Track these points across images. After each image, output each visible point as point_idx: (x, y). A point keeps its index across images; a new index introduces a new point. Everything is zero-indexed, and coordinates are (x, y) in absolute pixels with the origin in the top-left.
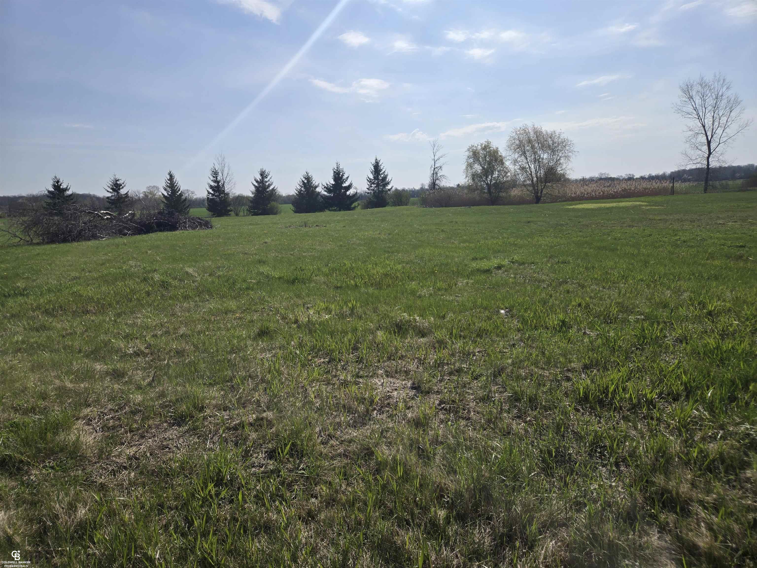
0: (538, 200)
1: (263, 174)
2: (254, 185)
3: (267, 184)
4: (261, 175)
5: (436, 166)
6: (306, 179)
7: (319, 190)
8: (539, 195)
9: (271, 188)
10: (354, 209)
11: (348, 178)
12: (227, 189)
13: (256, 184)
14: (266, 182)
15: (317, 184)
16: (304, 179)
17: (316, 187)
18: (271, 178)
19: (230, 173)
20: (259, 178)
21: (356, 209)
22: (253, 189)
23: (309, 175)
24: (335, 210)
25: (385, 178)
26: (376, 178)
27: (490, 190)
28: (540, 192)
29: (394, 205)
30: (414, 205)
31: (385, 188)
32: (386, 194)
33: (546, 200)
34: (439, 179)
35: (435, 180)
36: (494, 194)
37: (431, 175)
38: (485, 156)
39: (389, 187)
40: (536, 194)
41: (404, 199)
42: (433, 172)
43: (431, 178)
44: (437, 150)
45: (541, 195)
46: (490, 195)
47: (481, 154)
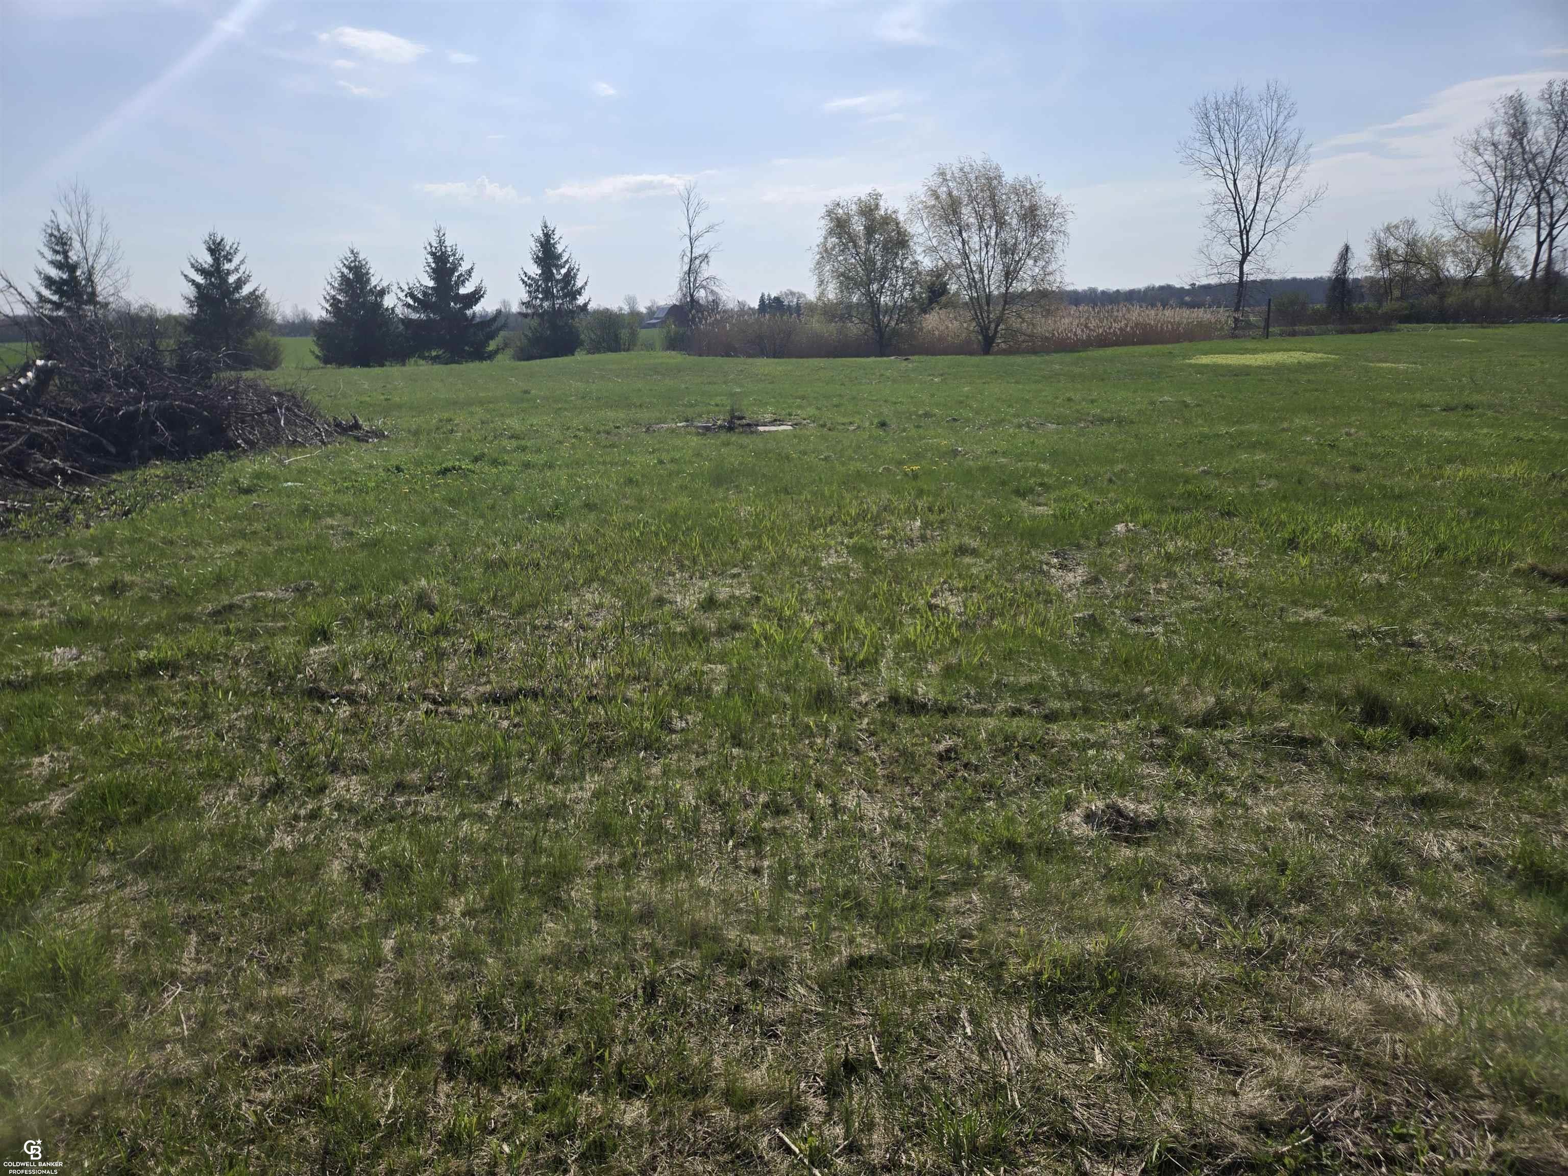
0: (987, 345)
1: (216, 248)
2: (193, 282)
3: (232, 279)
4: (212, 251)
5: (697, 252)
6: (350, 268)
7: (389, 301)
8: (991, 333)
9: (246, 290)
10: (491, 356)
11: (469, 272)
12: (104, 287)
13: (200, 279)
14: (229, 273)
15: (385, 284)
16: (346, 271)
17: (382, 293)
18: (242, 262)
19: (109, 242)
20: (206, 259)
21: (499, 357)
22: (191, 292)
23: (361, 257)
24: (435, 360)
25: (569, 277)
26: (547, 275)
27: (877, 316)
28: (993, 326)
29: (596, 348)
30: (650, 347)
31: (571, 302)
32: (573, 318)
33: (1003, 346)
34: (704, 287)
35: (695, 288)
36: (887, 326)
37: (682, 275)
38: (870, 231)
39: (581, 301)
40: (984, 330)
41: (624, 334)
42: (686, 268)
43: (684, 284)
44: (696, 213)
45: (996, 331)
46: (879, 329)
47: (858, 226)
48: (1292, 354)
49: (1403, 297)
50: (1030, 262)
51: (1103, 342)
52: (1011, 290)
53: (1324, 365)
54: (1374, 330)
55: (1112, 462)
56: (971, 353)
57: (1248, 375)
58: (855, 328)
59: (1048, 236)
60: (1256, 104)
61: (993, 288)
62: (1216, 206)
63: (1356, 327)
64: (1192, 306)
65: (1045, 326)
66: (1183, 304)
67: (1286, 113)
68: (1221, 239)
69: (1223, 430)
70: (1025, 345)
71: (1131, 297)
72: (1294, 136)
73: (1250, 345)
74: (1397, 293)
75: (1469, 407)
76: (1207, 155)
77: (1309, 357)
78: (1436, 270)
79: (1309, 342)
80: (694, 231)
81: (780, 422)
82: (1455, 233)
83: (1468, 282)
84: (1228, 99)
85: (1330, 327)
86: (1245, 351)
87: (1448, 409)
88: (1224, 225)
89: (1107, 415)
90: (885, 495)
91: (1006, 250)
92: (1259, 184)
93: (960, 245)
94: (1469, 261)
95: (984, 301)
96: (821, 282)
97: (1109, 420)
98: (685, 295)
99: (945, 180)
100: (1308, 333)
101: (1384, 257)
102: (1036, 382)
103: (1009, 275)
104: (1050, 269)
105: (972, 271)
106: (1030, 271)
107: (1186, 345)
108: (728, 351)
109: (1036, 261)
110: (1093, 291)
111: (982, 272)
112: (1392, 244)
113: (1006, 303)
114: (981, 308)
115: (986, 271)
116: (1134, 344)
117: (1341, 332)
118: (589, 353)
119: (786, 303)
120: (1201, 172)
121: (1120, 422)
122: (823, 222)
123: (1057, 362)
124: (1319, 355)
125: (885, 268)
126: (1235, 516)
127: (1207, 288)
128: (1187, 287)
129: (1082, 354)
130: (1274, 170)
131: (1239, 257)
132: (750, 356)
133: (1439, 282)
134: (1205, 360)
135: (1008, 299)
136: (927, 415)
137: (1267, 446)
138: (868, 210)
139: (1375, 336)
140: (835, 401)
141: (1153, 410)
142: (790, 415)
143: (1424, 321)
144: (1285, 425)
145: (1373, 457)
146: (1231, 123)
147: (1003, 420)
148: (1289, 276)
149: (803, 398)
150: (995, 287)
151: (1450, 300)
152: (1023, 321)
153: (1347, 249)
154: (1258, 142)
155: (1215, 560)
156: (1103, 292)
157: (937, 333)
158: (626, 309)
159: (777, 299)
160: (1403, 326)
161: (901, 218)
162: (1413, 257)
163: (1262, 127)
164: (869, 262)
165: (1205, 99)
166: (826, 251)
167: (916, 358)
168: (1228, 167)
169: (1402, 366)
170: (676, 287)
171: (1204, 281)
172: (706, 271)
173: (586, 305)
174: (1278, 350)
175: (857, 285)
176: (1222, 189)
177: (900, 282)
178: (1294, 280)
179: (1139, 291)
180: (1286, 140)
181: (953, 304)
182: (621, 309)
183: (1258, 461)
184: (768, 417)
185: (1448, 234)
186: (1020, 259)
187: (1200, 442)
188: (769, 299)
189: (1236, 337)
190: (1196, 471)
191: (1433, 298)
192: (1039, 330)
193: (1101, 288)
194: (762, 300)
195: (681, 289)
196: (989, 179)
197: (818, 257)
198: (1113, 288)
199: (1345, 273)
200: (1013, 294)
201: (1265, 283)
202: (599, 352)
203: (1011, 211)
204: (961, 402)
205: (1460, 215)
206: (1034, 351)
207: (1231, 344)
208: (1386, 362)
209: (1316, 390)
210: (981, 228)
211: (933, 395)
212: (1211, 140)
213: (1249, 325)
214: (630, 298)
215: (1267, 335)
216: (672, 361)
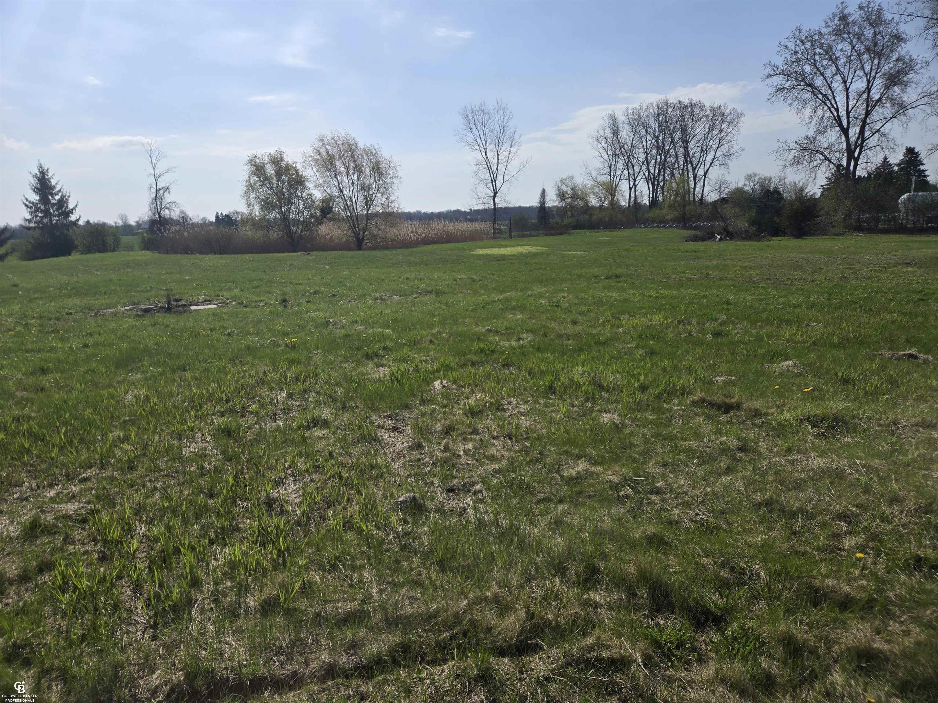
0: (359, 244)
5: (160, 185)
8: (361, 236)
21: (10, 258)
25: (63, 202)
26: (44, 200)
27: (289, 227)
28: (361, 233)
29: (88, 250)
30: (130, 248)
31: (65, 218)
32: (68, 230)
33: (369, 244)
34: (168, 208)
35: (161, 209)
36: (296, 233)
37: (150, 200)
38: (279, 174)
39: (73, 218)
40: (356, 235)
41: (110, 240)
42: (153, 196)
43: (152, 206)
44: (157, 160)
45: (364, 236)
46: (290, 234)
47: (270, 170)
48: (525, 247)
49: (572, 216)
50: (379, 195)
51: (426, 242)
52: (370, 212)
53: (542, 253)
54: (561, 234)
55: (431, 326)
56: (349, 249)
57: (504, 260)
58: (275, 234)
59: (388, 180)
60: (492, 111)
61: (359, 210)
62: (478, 166)
63: (553, 232)
64: (471, 221)
65: (392, 232)
66: (467, 220)
67: (507, 117)
68: (482, 185)
69: (495, 297)
70: (382, 244)
71: (439, 216)
72: (512, 130)
73: (503, 243)
74: (569, 214)
75: (617, 276)
76: (470, 138)
77: (534, 249)
78: (586, 203)
79: (533, 240)
80: (157, 172)
81: (209, 302)
82: (593, 183)
83: (601, 207)
84: (477, 108)
85: (541, 232)
86: (501, 246)
87: (607, 278)
88: (483, 177)
89: (429, 289)
90: (263, 368)
91: (364, 188)
92: (498, 155)
93: (336, 184)
94: (600, 197)
95: (354, 219)
96: (249, 205)
97: (431, 292)
98: (154, 214)
99: (324, 144)
100: (531, 236)
101: (562, 195)
102: (388, 267)
103: (368, 202)
104: (391, 199)
105: (346, 200)
106: (379, 199)
107: (470, 243)
108: (187, 250)
109: (382, 195)
110: (419, 213)
111: (351, 201)
112: (564, 188)
113: (368, 219)
114: (353, 222)
115: (354, 200)
116: (443, 243)
117: (546, 235)
118: (82, 253)
119: (233, 218)
120: (468, 148)
121: (438, 293)
122: (246, 167)
123: (399, 254)
124: (539, 248)
125: (290, 197)
126: (511, 366)
127: (478, 211)
128: (468, 211)
129: (414, 249)
130: (504, 148)
131: (492, 194)
132: (202, 253)
133: (588, 209)
134: (481, 252)
135: (368, 217)
136: (316, 292)
137: (522, 308)
138: (276, 161)
139: (563, 237)
140: (256, 283)
141: (456, 284)
142: (218, 296)
143: (584, 229)
144: (530, 293)
145: (582, 313)
146: (481, 121)
147: (365, 295)
148: (517, 205)
149: (233, 282)
150: (360, 209)
151: (594, 217)
152: (380, 230)
153: (544, 191)
154: (495, 132)
155: (503, 410)
156: (425, 213)
157: (328, 237)
158: (120, 223)
159: (227, 216)
160: (574, 231)
161: (299, 167)
162: (575, 196)
163: (496, 124)
164: (280, 194)
165: (466, 107)
166: (251, 185)
167: (315, 253)
168: (481, 145)
169: (579, 253)
170: (147, 209)
171: (476, 208)
172: (168, 198)
173: (78, 220)
174: (518, 246)
175: (274, 207)
176: (479, 157)
177: (301, 206)
178: (520, 207)
179: (443, 213)
180: (509, 131)
181: (336, 219)
182: (116, 223)
183: (518, 319)
184: (201, 298)
185: (590, 184)
186: (373, 193)
187: (483, 307)
188: (222, 215)
189: (496, 238)
190: (483, 330)
191: (587, 217)
192: (389, 235)
193: (423, 211)
194: (217, 216)
195: (151, 209)
196: (350, 145)
197: (245, 188)
198: (429, 211)
199: (544, 203)
200: (372, 214)
201: (507, 208)
202: (91, 253)
203: (364, 164)
204: (340, 282)
205: (594, 174)
206: (386, 248)
207: (492, 242)
208: (570, 251)
209: (541, 269)
210: (348, 174)
211: (322, 278)
212: (471, 129)
213: (501, 231)
214: (122, 215)
215: (511, 237)
216: (144, 258)
